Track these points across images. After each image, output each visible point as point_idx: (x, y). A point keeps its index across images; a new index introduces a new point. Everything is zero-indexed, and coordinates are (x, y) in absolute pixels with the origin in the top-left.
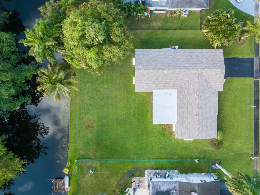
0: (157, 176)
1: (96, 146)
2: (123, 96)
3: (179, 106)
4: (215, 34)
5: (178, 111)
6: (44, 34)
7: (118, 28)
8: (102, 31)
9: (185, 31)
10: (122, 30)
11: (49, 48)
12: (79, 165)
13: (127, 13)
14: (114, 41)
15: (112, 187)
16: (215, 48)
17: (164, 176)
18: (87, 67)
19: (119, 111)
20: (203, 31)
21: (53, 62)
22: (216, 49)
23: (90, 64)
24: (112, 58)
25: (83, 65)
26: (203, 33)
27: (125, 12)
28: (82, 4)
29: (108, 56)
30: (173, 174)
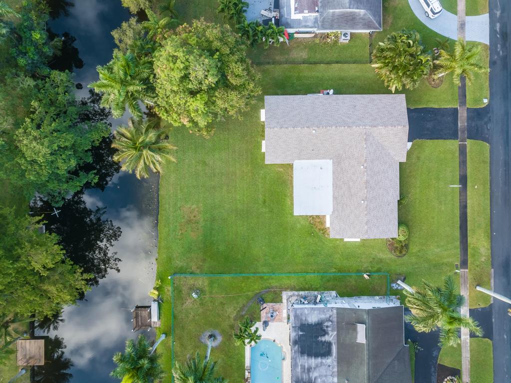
0: (302, 300)
1: (202, 253)
2: (245, 171)
3: (336, 186)
4: (391, 71)
5: (334, 194)
6: (126, 74)
7: (238, 63)
8: (214, 69)
9: (346, 66)
10: (245, 66)
11: (132, 95)
12: (174, 283)
13: (252, 39)
14: (232, 84)
15: (229, 320)
16: (393, 92)
17: (313, 301)
18: (191, 124)
19: (239, 196)
20: (373, 66)
21: (138, 116)
22: (394, 94)
23: (196, 119)
24: (228, 109)
25: (185, 121)
26: (374, 68)
27: (248, 38)
28: (182, 25)
29: (223, 106)
30: (327, 299)
